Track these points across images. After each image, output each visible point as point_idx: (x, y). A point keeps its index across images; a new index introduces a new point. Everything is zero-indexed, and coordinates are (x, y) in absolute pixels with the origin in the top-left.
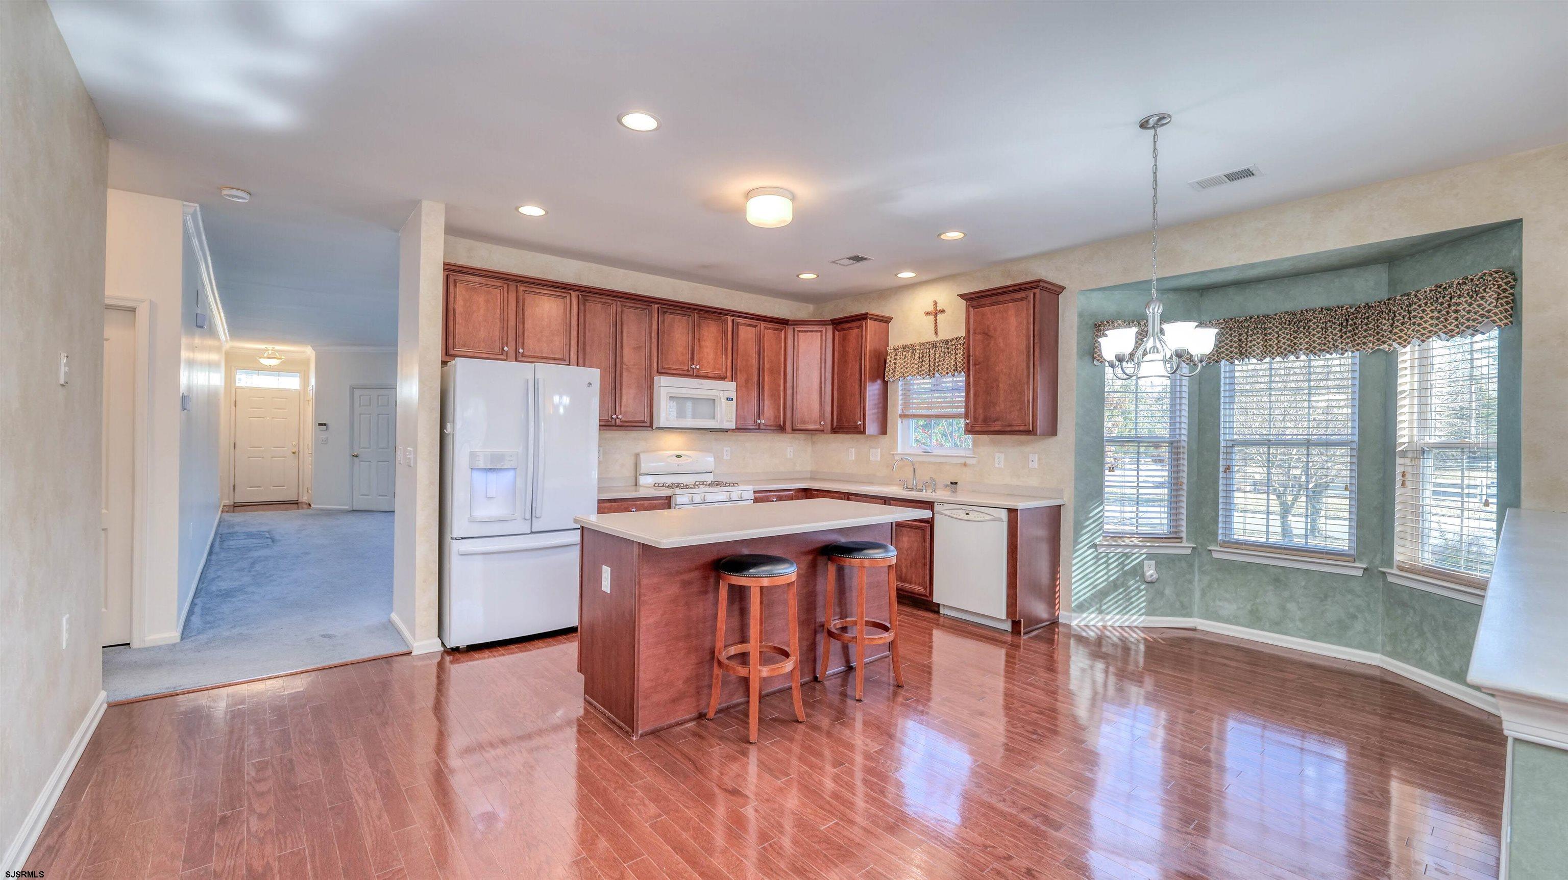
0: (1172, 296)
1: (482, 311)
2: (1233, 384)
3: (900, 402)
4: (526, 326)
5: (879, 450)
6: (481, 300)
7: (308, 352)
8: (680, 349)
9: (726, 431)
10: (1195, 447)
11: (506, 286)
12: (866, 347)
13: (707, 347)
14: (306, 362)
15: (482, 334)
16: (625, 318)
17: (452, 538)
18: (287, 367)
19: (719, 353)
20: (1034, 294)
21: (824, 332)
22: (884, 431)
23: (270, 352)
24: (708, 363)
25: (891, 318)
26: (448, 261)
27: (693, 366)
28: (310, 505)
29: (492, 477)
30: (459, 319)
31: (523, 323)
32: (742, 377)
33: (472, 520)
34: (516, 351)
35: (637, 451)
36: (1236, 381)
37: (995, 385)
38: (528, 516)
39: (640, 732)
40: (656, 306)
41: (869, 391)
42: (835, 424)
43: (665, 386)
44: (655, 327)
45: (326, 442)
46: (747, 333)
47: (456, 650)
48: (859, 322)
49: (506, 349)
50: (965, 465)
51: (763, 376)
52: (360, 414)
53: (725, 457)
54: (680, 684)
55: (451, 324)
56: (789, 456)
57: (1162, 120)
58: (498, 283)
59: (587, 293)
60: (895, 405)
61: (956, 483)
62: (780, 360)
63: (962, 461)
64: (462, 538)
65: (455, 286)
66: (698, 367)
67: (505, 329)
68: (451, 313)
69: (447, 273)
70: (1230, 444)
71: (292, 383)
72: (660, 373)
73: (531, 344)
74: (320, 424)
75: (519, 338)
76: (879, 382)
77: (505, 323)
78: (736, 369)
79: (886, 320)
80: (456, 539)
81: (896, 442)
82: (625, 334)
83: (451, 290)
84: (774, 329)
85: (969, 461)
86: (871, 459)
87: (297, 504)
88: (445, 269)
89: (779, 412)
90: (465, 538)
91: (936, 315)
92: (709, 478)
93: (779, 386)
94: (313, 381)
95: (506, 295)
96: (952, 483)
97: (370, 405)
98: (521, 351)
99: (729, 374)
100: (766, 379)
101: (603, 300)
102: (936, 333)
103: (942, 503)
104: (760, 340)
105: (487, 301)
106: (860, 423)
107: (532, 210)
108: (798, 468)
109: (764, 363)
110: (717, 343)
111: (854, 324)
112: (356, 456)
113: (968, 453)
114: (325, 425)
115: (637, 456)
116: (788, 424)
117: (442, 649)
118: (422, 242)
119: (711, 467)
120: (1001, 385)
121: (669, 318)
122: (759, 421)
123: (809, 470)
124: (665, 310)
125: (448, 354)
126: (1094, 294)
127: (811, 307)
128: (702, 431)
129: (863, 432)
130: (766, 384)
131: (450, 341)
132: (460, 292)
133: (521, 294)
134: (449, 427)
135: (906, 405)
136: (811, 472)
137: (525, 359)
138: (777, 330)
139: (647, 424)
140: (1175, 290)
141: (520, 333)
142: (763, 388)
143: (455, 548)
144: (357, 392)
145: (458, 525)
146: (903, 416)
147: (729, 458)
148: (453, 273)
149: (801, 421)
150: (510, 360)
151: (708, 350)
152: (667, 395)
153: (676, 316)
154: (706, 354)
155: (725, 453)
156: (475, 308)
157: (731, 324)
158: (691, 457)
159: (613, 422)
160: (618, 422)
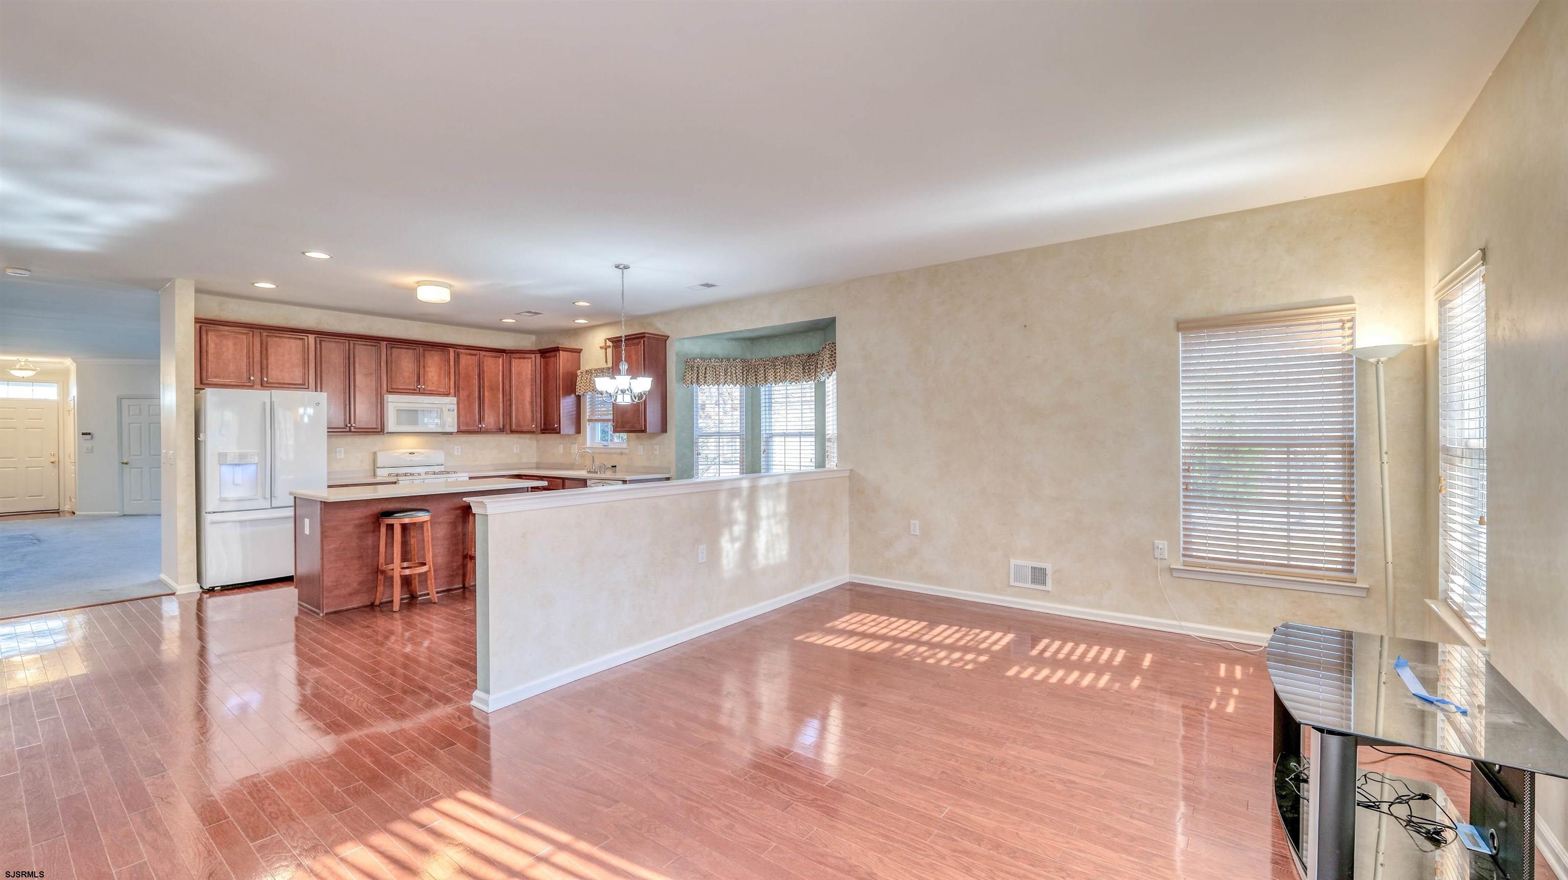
0: (734, 343)
1: (230, 351)
2: (771, 398)
3: (588, 411)
4: (269, 361)
5: (577, 445)
6: (230, 343)
7: (68, 363)
8: (407, 374)
9: (451, 433)
10: (750, 437)
11: (251, 333)
12: (559, 371)
13: (431, 372)
14: (66, 372)
15: (232, 368)
16: (357, 352)
17: (206, 513)
18: (42, 378)
19: (442, 376)
20: (644, 341)
21: (533, 359)
22: (578, 431)
23: (23, 363)
24: (433, 383)
25: (582, 350)
26: (201, 316)
27: (419, 387)
28: (74, 513)
29: (239, 470)
30: (211, 357)
31: (267, 359)
32: (463, 394)
33: (223, 500)
34: (262, 379)
35: (375, 450)
36: (773, 397)
38: (268, 496)
39: (325, 612)
40: (385, 343)
41: (563, 403)
42: (542, 427)
43: (393, 403)
44: (384, 358)
45: (91, 450)
46: (466, 360)
47: (211, 590)
48: (555, 353)
49: (252, 378)
50: (622, 454)
51: (484, 391)
52: (129, 424)
53: (456, 453)
54: (355, 585)
55: (204, 361)
56: (515, 451)
58: (245, 331)
59: (322, 335)
60: (585, 413)
61: (615, 466)
62: (499, 380)
63: (619, 451)
64: (214, 512)
65: (207, 334)
66: (423, 387)
67: (251, 364)
68: (204, 354)
69: (199, 325)
70: (768, 436)
71: (48, 392)
72: (389, 392)
73: (274, 374)
74: (83, 434)
75: (264, 369)
76: (573, 396)
77: (251, 360)
78: (459, 387)
79: (579, 351)
80: (209, 513)
81: (586, 439)
82: (357, 366)
83: (204, 337)
84: (493, 357)
85: (624, 451)
86: (572, 452)
87: (58, 513)
88: (196, 322)
89: (499, 418)
90: (217, 512)
91: (606, 349)
92: (442, 468)
93: (499, 398)
94: (74, 392)
95: (251, 339)
96: (613, 467)
97: (140, 415)
98: (265, 379)
99: (452, 391)
100: (486, 394)
101: (337, 340)
102: (606, 361)
103: (590, 479)
104: (480, 365)
105: (235, 344)
106: (556, 426)
107: (265, 285)
108: (524, 460)
109: (484, 382)
110: (441, 368)
111: (553, 354)
112: (126, 464)
113: (625, 446)
114: (89, 434)
115: (375, 454)
116: (508, 427)
117: (201, 590)
118: (176, 308)
119: (442, 461)
121: (396, 352)
122: (480, 426)
123: (535, 461)
124: (392, 345)
125: (202, 382)
126: (686, 341)
127: (533, 338)
128: (434, 434)
129: (559, 433)
130: (486, 398)
131: (204, 374)
132: (212, 339)
133: (264, 338)
134: (202, 436)
135: (593, 412)
136: (537, 463)
137: (269, 385)
138: (496, 357)
139: (379, 430)
140: (736, 339)
141: (265, 366)
142: (483, 400)
143: (208, 519)
144: (125, 403)
145: (211, 502)
146: (590, 420)
147: (460, 454)
148: (204, 325)
149: (518, 424)
150: (255, 387)
151: (433, 374)
152: (396, 408)
153: (402, 350)
154: (430, 377)
155: (456, 451)
156: (225, 349)
157: (453, 354)
158: (423, 454)
159: (348, 429)
160: (353, 429)
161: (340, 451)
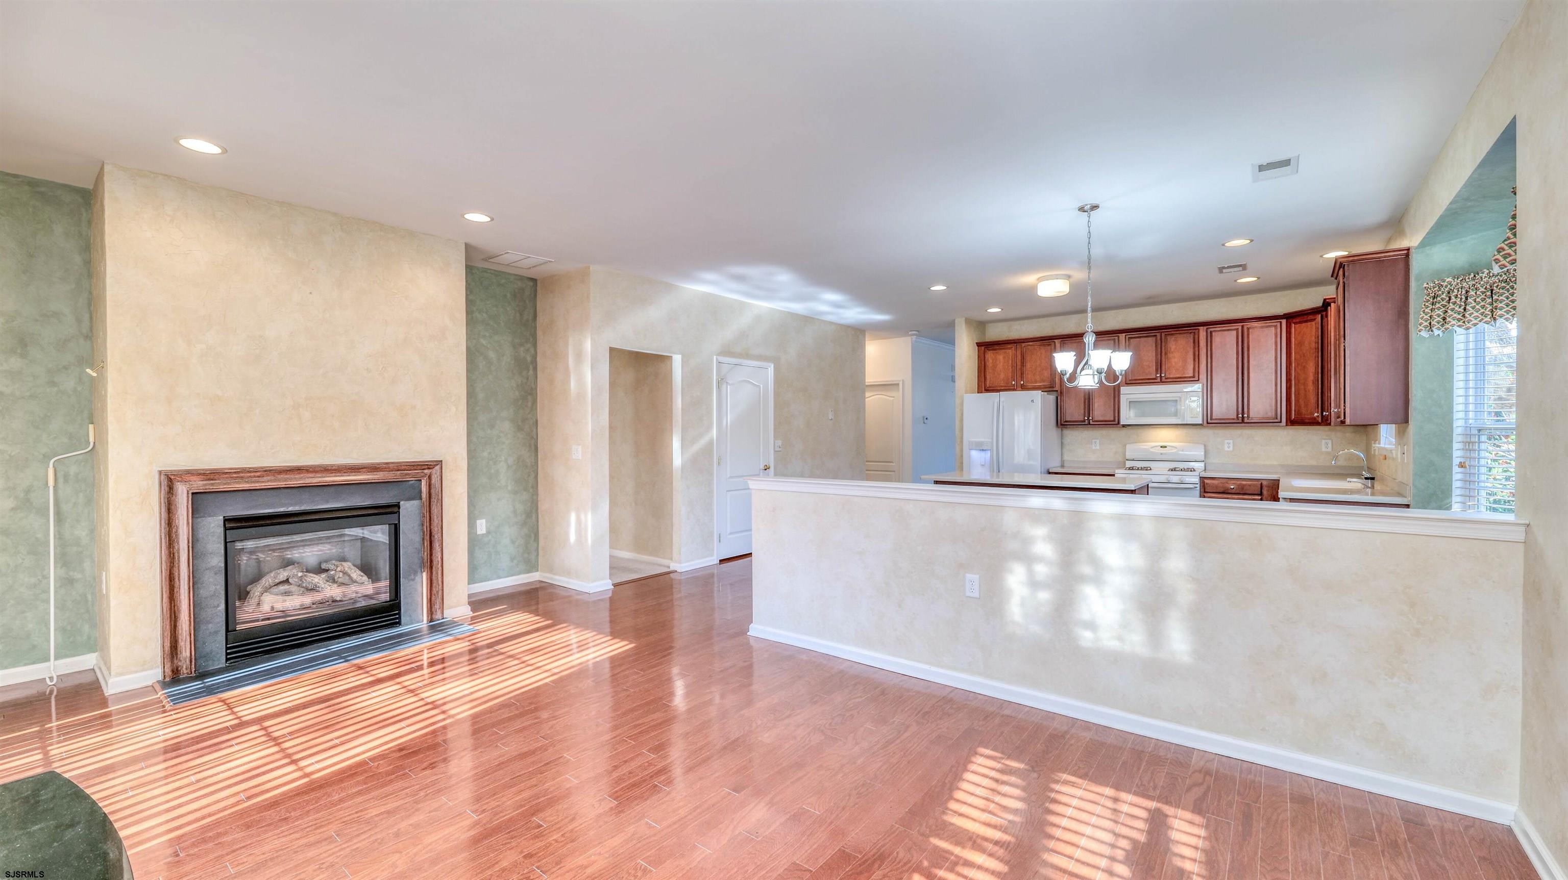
1: (1002, 364)
4: (1026, 367)
6: (1001, 357)
8: (1146, 363)
11: (1014, 347)
13: (1174, 358)
15: (1002, 376)
19: (1189, 358)
20: (1345, 271)
24: (1177, 369)
27: (1163, 375)
30: (990, 370)
31: (1024, 366)
32: (1218, 378)
34: (1020, 383)
35: (1127, 443)
40: (1124, 335)
43: (1129, 395)
46: (1219, 338)
49: (1013, 383)
51: (1248, 373)
53: (1227, 449)
55: (986, 373)
58: (1010, 346)
65: (987, 353)
66: (1166, 375)
67: (1014, 372)
68: (986, 368)
69: (983, 347)
72: (1124, 385)
73: (1029, 378)
75: (1022, 374)
77: (1014, 368)
78: (1211, 371)
84: (1264, 327)
89: (1272, 405)
95: (1014, 352)
98: (1022, 382)
99: (1202, 377)
100: (1252, 375)
104: (1241, 341)
105: (1004, 358)
109: (1248, 361)
110: (1186, 352)
116: (1285, 416)
121: (1135, 341)
122: (1246, 416)
124: (1131, 336)
125: (985, 389)
130: (1251, 380)
131: (986, 383)
132: (990, 356)
133: (1023, 349)
137: (1026, 387)
138: (1269, 327)
139: (1116, 422)
141: (1023, 372)
142: (1247, 384)
147: (1231, 449)
148: (985, 347)
149: (1298, 412)
150: (1018, 389)
151: (1176, 360)
152: (1129, 400)
153: (1142, 339)
154: (1174, 364)
155: (1226, 446)
156: (998, 362)
157: (1205, 333)
158: (1176, 448)
159: (1087, 422)
160: (1091, 423)
161: (1095, 442)
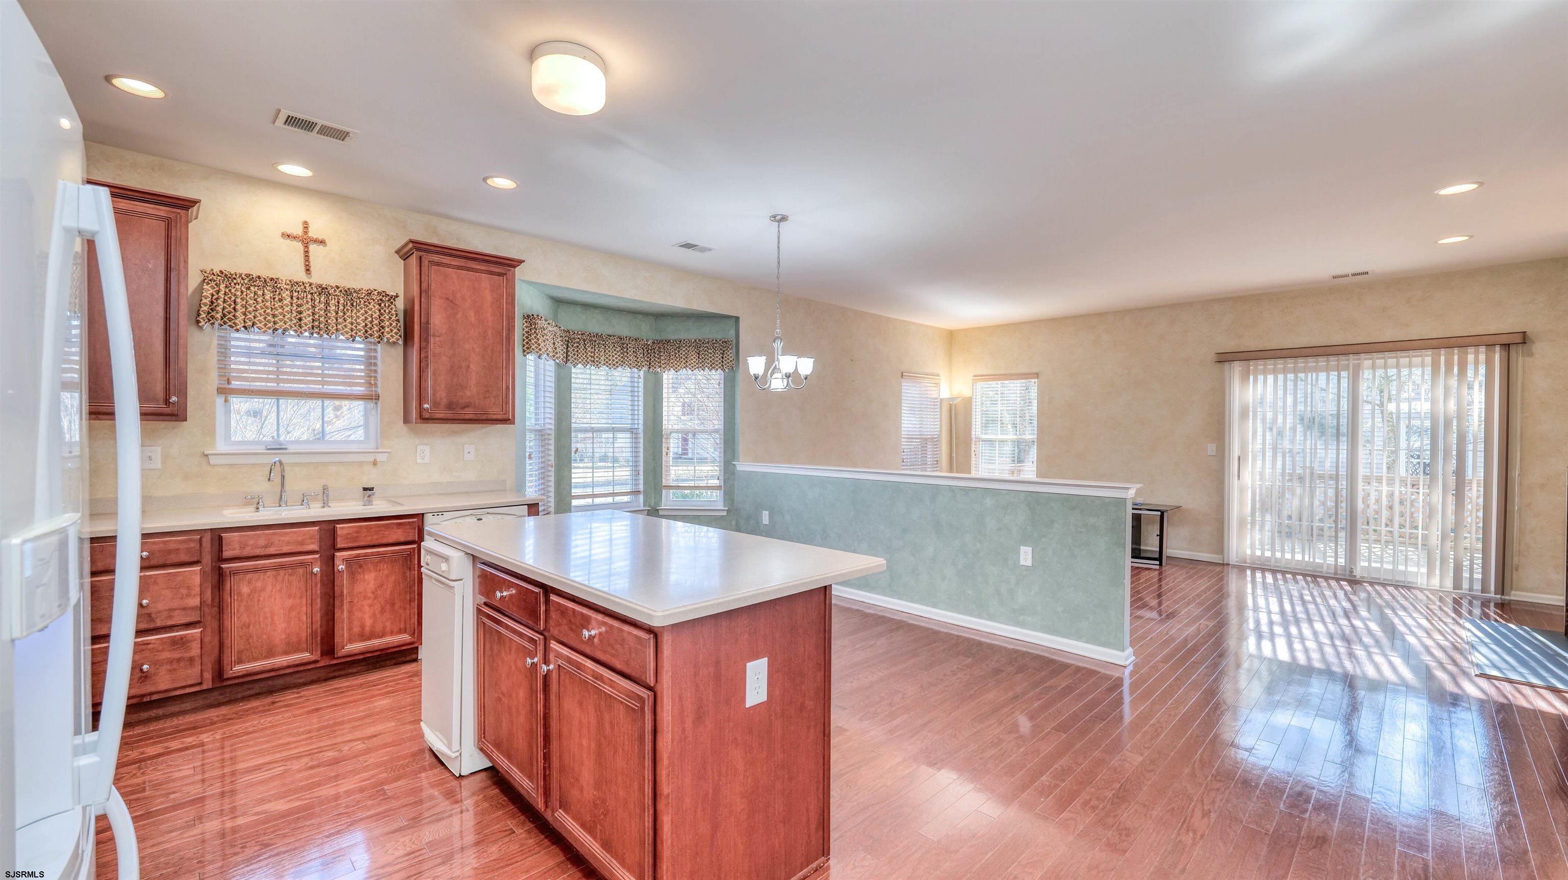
3: (216, 366)
37: (464, 364)
50: (375, 463)
57: (784, 218)
81: (211, 434)
85: (378, 458)
91: (307, 244)
96: (365, 490)
102: (308, 270)
106: (174, 399)
120: (472, 366)
129: (186, 418)
